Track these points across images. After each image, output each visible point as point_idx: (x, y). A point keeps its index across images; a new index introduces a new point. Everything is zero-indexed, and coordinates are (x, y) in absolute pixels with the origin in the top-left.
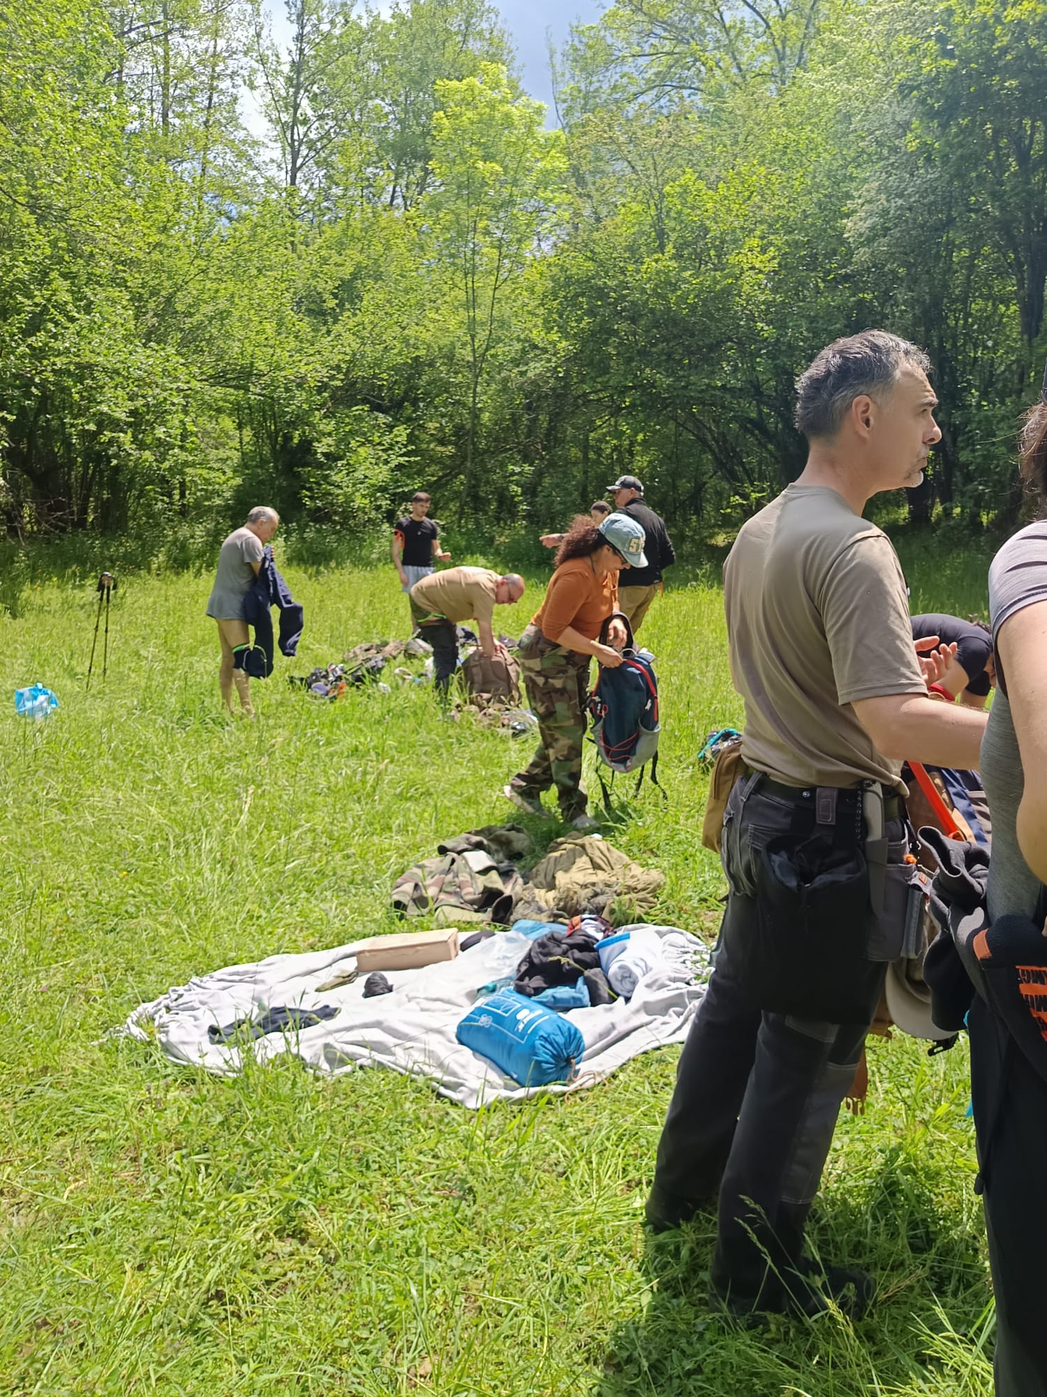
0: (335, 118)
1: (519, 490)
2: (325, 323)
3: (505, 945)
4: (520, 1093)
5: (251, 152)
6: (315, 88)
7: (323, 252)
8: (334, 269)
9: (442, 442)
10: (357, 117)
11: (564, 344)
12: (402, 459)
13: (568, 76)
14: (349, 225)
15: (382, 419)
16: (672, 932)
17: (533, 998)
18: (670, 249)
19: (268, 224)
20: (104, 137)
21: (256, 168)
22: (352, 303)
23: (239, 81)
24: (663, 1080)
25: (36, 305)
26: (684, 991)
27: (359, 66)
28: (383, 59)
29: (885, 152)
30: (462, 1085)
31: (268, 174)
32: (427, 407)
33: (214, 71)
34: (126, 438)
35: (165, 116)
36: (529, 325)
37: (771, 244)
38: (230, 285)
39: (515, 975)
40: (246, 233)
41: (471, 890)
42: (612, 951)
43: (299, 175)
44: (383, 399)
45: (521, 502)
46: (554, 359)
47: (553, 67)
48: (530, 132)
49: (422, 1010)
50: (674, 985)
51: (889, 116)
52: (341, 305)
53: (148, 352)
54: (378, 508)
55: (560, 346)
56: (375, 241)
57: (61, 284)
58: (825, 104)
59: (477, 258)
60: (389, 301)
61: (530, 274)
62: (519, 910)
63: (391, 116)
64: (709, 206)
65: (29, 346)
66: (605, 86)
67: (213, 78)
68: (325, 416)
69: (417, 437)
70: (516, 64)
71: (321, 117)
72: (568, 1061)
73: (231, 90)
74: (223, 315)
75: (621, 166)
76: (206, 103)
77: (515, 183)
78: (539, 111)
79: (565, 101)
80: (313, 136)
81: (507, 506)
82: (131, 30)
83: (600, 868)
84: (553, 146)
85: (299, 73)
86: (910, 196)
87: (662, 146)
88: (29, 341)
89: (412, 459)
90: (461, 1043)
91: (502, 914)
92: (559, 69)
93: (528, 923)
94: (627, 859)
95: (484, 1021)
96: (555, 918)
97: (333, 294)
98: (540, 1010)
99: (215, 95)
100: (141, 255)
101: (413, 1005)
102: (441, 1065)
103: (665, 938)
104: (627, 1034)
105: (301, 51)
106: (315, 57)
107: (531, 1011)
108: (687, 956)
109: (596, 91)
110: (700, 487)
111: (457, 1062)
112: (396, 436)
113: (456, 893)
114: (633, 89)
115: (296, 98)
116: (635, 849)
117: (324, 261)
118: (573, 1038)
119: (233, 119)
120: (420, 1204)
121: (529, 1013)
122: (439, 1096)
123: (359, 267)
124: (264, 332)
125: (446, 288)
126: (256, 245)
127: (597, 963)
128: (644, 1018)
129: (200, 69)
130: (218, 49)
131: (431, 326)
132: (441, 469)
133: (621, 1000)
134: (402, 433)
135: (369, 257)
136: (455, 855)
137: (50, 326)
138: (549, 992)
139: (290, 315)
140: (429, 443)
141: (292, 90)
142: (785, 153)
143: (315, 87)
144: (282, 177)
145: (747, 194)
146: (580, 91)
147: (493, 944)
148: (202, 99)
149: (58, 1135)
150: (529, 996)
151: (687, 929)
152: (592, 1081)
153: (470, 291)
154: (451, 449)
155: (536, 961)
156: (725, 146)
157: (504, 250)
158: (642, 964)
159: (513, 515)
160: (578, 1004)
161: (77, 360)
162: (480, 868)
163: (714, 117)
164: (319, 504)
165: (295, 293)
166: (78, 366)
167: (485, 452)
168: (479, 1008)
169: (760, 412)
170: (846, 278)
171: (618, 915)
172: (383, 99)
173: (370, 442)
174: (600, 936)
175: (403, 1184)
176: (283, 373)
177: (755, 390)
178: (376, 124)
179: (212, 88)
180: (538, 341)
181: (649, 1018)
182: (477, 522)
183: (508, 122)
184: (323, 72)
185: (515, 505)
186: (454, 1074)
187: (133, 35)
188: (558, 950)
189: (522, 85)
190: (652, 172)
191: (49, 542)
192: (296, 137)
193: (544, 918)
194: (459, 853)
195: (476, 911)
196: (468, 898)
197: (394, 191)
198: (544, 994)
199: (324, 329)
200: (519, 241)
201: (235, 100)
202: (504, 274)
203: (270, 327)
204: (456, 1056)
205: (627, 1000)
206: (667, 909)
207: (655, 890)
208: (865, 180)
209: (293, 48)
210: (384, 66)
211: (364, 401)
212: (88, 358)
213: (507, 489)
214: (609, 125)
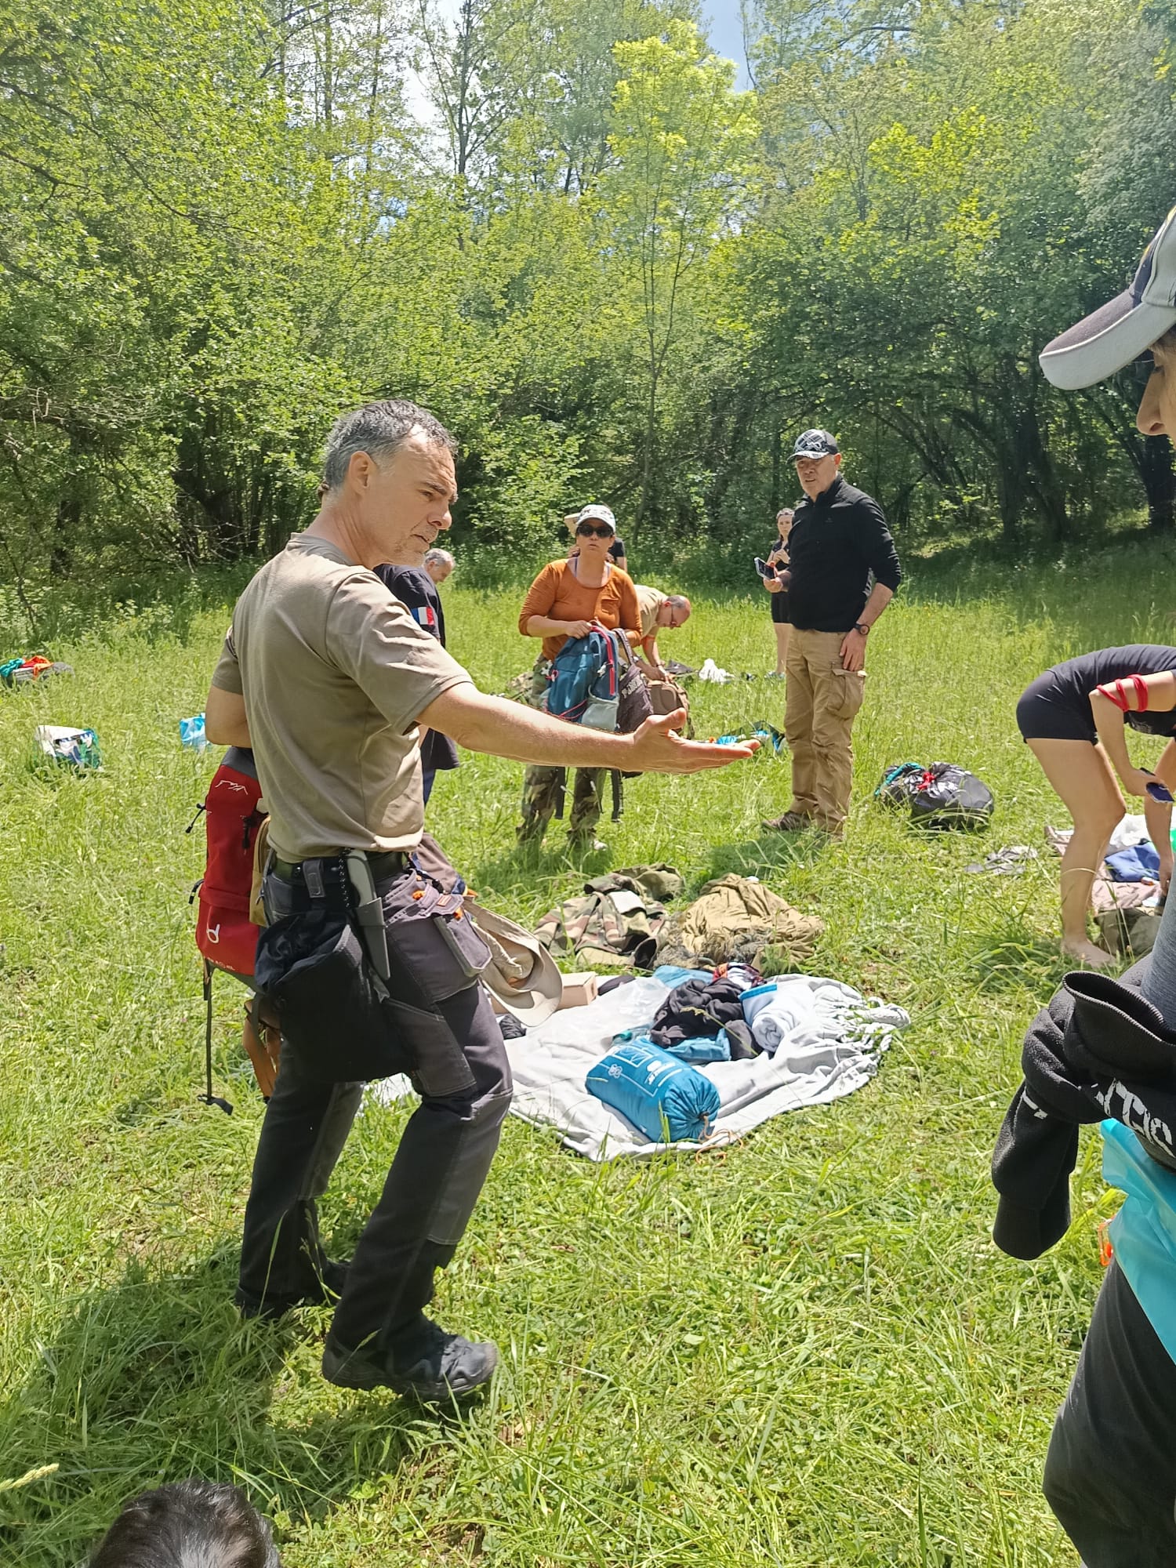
0: (506, 96)
1: (702, 502)
2: (495, 325)
3: (642, 991)
4: (650, 1148)
5: (418, 142)
6: (485, 64)
7: (492, 248)
8: (503, 265)
9: (619, 451)
10: (529, 94)
11: (751, 334)
12: (574, 472)
13: (761, 26)
14: (519, 216)
15: (555, 428)
16: (829, 983)
17: (670, 1049)
18: (873, 218)
19: (431, 218)
20: (261, 135)
21: (423, 159)
22: (523, 302)
23: (404, 63)
24: (802, 1143)
25: (200, 320)
26: (834, 1048)
27: (532, 34)
28: (557, 25)
29: (1131, 87)
30: (588, 1136)
31: (436, 165)
32: (602, 413)
33: (377, 53)
34: (289, 459)
35: (328, 108)
36: (712, 315)
37: (992, 207)
38: (394, 289)
39: (652, 1023)
40: (408, 230)
41: (616, 932)
42: (758, 1001)
43: (468, 163)
44: (555, 406)
45: (703, 514)
46: (740, 352)
47: (745, 17)
48: (717, 96)
49: (554, 1056)
50: (822, 1042)
51: (1135, 42)
52: (510, 305)
53: (310, 365)
54: (549, 526)
55: (746, 337)
56: (546, 231)
57: (223, 297)
58: (1059, 33)
59: (657, 242)
60: (562, 298)
61: (714, 258)
62: (663, 955)
63: (567, 90)
64: (920, 164)
65: (193, 365)
66: (804, 35)
67: (377, 61)
68: (494, 429)
69: (592, 447)
70: (704, 17)
71: (491, 97)
72: (701, 1117)
73: (396, 74)
74: (388, 323)
75: (818, 126)
76: (371, 91)
77: (700, 154)
78: (727, 70)
79: (758, 57)
80: (483, 118)
81: (687, 518)
82: (290, 16)
83: (756, 913)
84: (743, 110)
85: (466, 49)
86: (1158, 139)
87: (865, 99)
88: (192, 359)
89: (585, 471)
90: (591, 1092)
91: (645, 958)
92: (751, 19)
93: (673, 969)
94: (785, 905)
95: (614, 1070)
96: (700, 965)
97: (502, 293)
98: (673, 1062)
99: (380, 81)
100: (302, 262)
101: (545, 1050)
102: (566, 1115)
103: (818, 991)
104: (768, 1092)
105: (469, 22)
106: (484, 29)
107: (664, 1062)
108: (840, 1011)
109: (794, 40)
110: (906, 491)
111: (583, 1113)
112: (569, 446)
113: (600, 934)
114: (837, 36)
115: (464, 77)
116: (795, 894)
117: (493, 257)
118: (707, 1094)
119: (398, 108)
120: (535, 1258)
121: (662, 1065)
122: (564, 1146)
123: (530, 262)
124: (429, 338)
125: (622, 280)
126: (420, 244)
127: (740, 1015)
128: (787, 1075)
129: (364, 53)
130: (382, 28)
131: (607, 323)
132: (619, 481)
133: (765, 1054)
134: (574, 443)
135: (540, 250)
136: (601, 895)
137: (212, 342)
138: (687, 1043)
139: (456, 319)
140: (606, 453)
141: (459, 69)
142: (1011, 97)
143: (485, 62)
144: (450, 167)
145: (964, 149)
146: (775, 43)
147: (631, 989)
148: (366, 87)
149: (187, 1167)
150: (666, 1046)
151: (845, 982)
152: (726, 1140)
153: (649, 281)
154: (627, 459)
155: (674, 1010)
156: (938, 94)
157: (686, 233)
158: (789, 1018)
159: (694, 529)
160: (718, 1057)
161: (239, 377)
162: (627, 909)
163: (927, 61)
164: (489, 524)
165: (462, 295)
166: (241, 383)
167: (665, 459)
168: (609, 1057)
169: (975, 405)
170: (1079, 242)
171: (769, 964)
172: (558, 72)
173: (541, 454)
174: (747, 986)
175: (518, 1236)
176: (449, 383)
177: (970, 378)
178: (551, 100)
179: (377, 74)
180: (722, 333)
181: (794, 1076)
182: (655, 538)
183: (695, 86)
184: (493, 44)
185: (696, 517)
186: (580, 1125)
187: (293, 21)
188: (698, 1000)
189: (710, 42)
190: (852, 130)
191: (221, 570)
192: (464, 121)
193: (689, 963)
194: (606, 893)
195: (620, 954)
196: (612, 940)
197: (570, 175)
198: (682, 1045)
199: (493, 333)
200: (704, 221)
201: (400, 83)
202: (686, 260)
203: (435, 333)
204: (583, 1106)
205: (772, 1055)
206: (826, 959)
207: (812, 938)
208: (1105, 123)
209: (461, 21)
210: (559, 33)
211: (535, 410)
212: (249, 375)
213: (688, 499)
214: (805, 80)
